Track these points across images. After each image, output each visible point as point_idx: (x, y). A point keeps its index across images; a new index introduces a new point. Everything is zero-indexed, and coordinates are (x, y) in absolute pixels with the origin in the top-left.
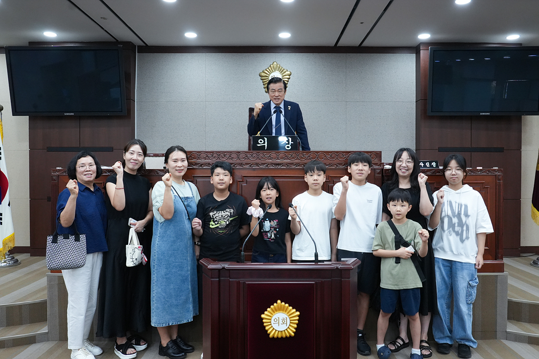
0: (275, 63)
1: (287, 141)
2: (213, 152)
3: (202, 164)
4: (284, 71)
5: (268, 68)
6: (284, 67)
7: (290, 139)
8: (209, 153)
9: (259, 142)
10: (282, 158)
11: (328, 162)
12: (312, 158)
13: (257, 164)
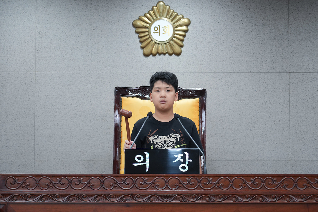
0: (161, 3)
1: (182, 157)
2: (60, 176)
3: (43, 197)
4: (178, 17)
5: (149, 13)
6: (177, 11)
7: (187, 154)
8: (53, 178)
9: (136, 159)
10: (174, 186)
11: (247, 192)
12: (222, 186)
13: (133, 196)
